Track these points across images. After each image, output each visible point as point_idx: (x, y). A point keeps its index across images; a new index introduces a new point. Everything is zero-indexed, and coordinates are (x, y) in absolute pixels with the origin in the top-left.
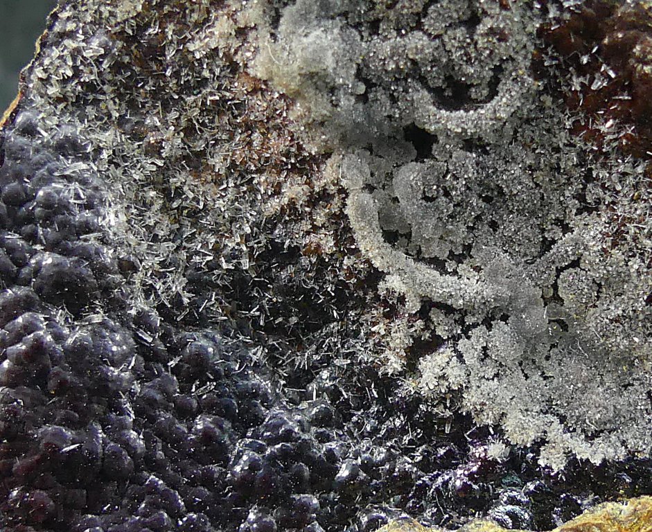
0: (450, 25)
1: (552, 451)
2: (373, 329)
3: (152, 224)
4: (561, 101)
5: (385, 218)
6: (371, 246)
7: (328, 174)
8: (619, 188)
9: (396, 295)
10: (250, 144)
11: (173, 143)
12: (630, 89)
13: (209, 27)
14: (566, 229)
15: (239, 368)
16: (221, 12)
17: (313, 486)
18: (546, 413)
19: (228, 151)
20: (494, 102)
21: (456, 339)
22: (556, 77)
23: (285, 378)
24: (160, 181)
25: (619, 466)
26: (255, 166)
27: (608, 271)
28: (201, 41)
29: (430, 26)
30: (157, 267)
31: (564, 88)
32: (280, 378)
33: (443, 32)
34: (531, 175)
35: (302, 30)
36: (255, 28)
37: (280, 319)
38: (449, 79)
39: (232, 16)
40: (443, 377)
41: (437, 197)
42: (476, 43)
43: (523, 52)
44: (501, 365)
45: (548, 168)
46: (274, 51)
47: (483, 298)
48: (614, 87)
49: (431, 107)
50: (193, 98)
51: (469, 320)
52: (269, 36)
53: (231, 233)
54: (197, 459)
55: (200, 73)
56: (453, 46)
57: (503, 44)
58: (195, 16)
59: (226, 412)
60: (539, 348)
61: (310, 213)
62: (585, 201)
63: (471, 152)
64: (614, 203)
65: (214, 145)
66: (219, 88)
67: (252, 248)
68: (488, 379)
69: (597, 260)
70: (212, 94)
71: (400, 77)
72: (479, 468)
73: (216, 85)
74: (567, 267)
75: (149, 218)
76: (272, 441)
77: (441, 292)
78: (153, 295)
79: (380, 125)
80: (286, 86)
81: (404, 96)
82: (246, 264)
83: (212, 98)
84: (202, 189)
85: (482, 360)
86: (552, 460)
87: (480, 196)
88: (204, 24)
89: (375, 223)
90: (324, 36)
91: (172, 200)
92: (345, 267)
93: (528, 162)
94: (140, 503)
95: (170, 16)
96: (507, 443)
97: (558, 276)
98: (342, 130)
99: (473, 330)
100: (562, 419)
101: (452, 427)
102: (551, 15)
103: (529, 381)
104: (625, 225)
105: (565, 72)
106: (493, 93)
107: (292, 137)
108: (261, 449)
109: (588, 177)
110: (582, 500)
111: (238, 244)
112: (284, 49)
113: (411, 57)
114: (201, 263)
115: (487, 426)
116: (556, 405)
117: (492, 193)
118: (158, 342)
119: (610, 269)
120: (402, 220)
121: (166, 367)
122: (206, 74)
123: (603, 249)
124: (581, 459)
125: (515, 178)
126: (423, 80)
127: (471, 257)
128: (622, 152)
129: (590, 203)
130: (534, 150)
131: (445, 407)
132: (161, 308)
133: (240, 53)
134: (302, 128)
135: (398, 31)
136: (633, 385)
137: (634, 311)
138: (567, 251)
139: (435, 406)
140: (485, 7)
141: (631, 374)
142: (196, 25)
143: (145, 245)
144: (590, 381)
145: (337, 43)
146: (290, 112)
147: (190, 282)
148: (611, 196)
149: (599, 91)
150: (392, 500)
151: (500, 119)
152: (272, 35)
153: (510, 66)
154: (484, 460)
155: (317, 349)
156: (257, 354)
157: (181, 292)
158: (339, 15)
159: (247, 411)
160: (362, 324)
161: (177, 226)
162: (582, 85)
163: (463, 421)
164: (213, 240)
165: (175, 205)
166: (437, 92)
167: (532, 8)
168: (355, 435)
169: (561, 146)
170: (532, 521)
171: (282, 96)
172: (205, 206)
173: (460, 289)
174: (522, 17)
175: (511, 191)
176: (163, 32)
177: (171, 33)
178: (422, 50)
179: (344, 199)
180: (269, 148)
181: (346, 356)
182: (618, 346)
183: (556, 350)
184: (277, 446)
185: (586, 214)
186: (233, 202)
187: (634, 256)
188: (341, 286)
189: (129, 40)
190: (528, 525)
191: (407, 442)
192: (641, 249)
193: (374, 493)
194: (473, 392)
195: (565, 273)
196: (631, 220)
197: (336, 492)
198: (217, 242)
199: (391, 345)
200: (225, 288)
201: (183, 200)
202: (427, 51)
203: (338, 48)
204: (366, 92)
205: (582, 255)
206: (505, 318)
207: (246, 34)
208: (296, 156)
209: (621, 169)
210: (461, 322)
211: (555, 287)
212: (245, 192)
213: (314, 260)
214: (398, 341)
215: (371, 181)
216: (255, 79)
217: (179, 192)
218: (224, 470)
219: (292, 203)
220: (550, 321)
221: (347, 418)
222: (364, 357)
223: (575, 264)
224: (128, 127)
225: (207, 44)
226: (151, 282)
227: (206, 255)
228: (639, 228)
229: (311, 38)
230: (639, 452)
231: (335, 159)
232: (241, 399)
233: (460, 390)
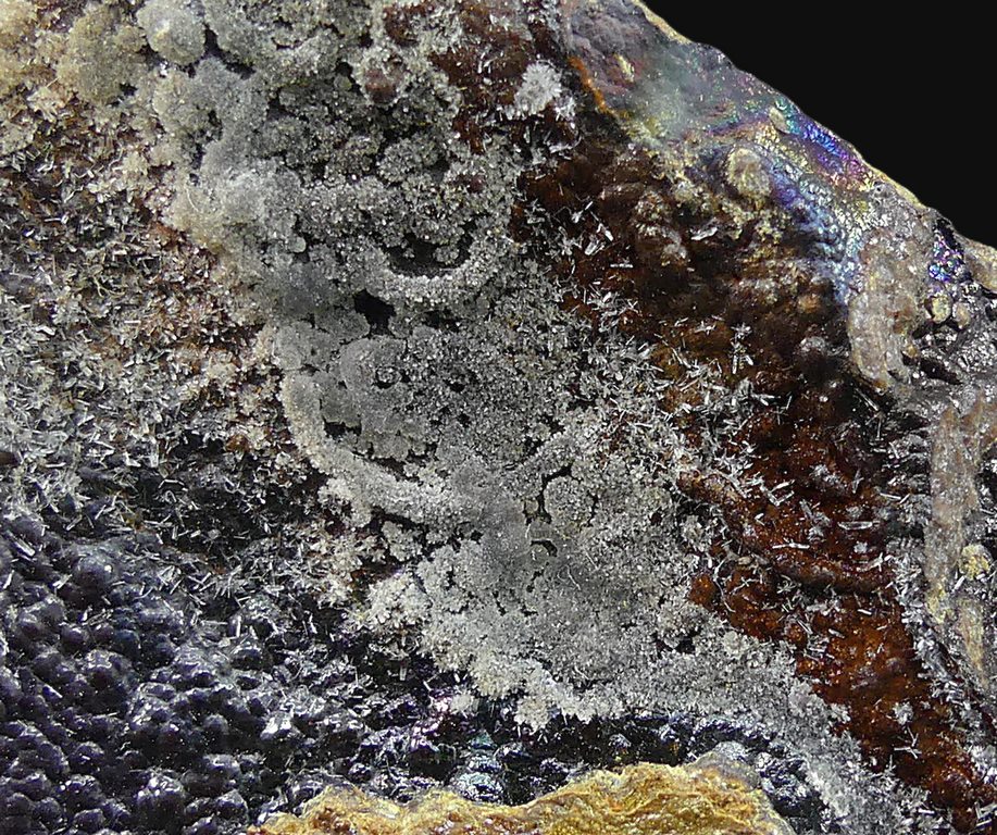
0: (412, 171)
1: (533, 705)
2: (313, 547)
3: (38, 407)
4: (549, 268)
5: (327, 406)
6: (310, 440)
7: (259, 349)
8: (619, 377)
9: (340, 503)
10: (163, 311)
11: (68, 307)
12: (632, 255)
13: (116, 164)
14: (556, 427)
15: (144, 593)
16: (130, 147)
17: (233, 744)
18: (528, 656)
19: (137, 319)
20: (464, 266)
21: (415, 560)
22: (541, 238)
23: (202, 608)
24: (49, 353)
25: (617, 726)
26: (170, 338)
27: (605, 481)
28: (105, 181)
29: (387, 171)
30: (43, 462)
31: (553, 253)
32: (196, 606)
33: (401, 178)
34: (513, 359)
35: (227, 171)
36: (171, 167)
37: (197, 533)
38: (409, 237)
39: (144, 151)
40: (398, 609)
41: (393, 383)
42: (442, 195)
43: (502, 206)
44: (470, 596)
45: (532, 351)
46: (194, 197)
47: (448, 510)
48: (612, 253)
49: (387, 271)
50: (94, 251)
51: (432, 538)
52: (188, 178)
53: (138, 421)
54: (86, 706)
55: (103, 221)
56: (414, 196)
57: (475, 196)
58: (99, 151)
59: (125, 648)
60: (520, 575)
61: (236, 399)
62: (579, 393)
63: (436, 328)
64: (614, 397)
65: (119, 311)
66: (126, 241)
67: (163, 440)
68: (453, 613)
69: (592, 467)
70: (117, 247)
71: (348, 232)
72: (440, 726)
73: (123, 236)
74: (555, 475)
75: (36, 399)
76: (182, 686)
77: (395, 501)
78: (37, 497)
79: (323, 293)
80: (208, 240)
81: (353, 256)
82: (154, 460)
83: (118, 253)
84: (103, 365)
85: (448, 588)
86: (532, 716)
87: (447, 383)
88: (110, 160)
89: (317, 412)
90: (254, 180)
91: (65, 378)
92: (278, 468)
93: (507, 343)
94: (11, 759)
95: (68, 148)
96: (476, 694)
97: (544, 487)
98: (276, 296)
99: (437, 551)
100: (547, 665)
101: (408, 674)
102: (535, 162)
103: (505, 616)
104: (626, 424)
105: (552, 233)
106: (464, 256)
107: (215, 303)
108: (167, 696)
109: (583, 364)
110: (569, 768)
111: (146, 435)
112: (205, 193)
113: (362, 208)
114: (99, 458)
115: (452, 672)
116: (539, 648)
117: (462, 380)
118: (42, 556)
119: (608, 478)
120: (351, 410)
121: (51, 588)
122: (111, 222)
123: (599, 454)
124: (568, 716)
125: (491, 363)
126: (376, 236)
127: (436, 459)
128: (623, 332)
129: (584, 397)
130: (515, 328)
131: (400, 647)
132: (46, 512)
133: (152, 197)
134: (227, 293)
135: (348, 176)
136: (635, 625)
137: (638, 532)
138: (555, 455)
139: (388, 645)
140: (454, 149)
141: (632, 611)
142: (101, 161)
143: (28, 433)
144: (581, 619)
145: (271, 189)
146: (213, 272)
147: (85, 482)
148: (610, 388)
149: (596, 256)
150: (332, 764)
151: (472, 288)
152: (192, 176)
153: (483, 222)
154: (447, 714)
155: (243, 571)
156: (167, 576)
157: (73, 494)
158: (275, 154)
159: (152, 647)
160: (299, 542)
161: (70, 411)
162: (574, 248)
163: (421, 664)
164: (114, 430)
165: (68, 384)
166: (395, 252)
167: (512, 154)
168: (288, 681)
169: (549, 323)
170: (505, 792)
171: (203, 252)
172: (106, 386)
173: (420, 499)
174: (499, 163)
175: (485, 378)
176: (60, 170)
177: (68, 170)
178: (375, 200)
179: (277, 382)
180: (188, 317)
181: (279, 581)
182: (617, 575)
183: (540, 579)
184: (190, 693)
185: (580, 409)
186: (141, 382)
187: (637, 462)
188: (273, 492)
189: (17, 177)
190: (500, 798)
191: (352, 691)
192: (645, 454)
193: (310, 754)
194: (433, 629)
195: (553, 482)
196: (634, 418)
197: (261, 753)
198: (119, 433)
199: (335, 567)
200: (127, 491)
201: (79, 379)
202: (381, 202)
203: (273, 194)
204: (307, 250)
205: (574, 460)
206: (476, 537)
207: (162, 174)
208: (220, 327)
209: (623, 354)
210: (422, 540)
211: (541, 499)
212: (156, 371)
213: (239, 458)
214: (342, 562)
215: (311, 360)
216: (170, 229)
217: (74, 369)
218: (120, 722)
219: (213, 384)
220: (533, 543)
221: (280, 660)
222: (302, 582)
223: (565, 472)
224: (12, 285)
225: (113, 186)
226: (34, 480)
227: (107, 448)
228: (643, 428)
229: (239, 182)
230: (640, 709)
231: (267, 331)
232: (145, 631)
233: (418, 625)
